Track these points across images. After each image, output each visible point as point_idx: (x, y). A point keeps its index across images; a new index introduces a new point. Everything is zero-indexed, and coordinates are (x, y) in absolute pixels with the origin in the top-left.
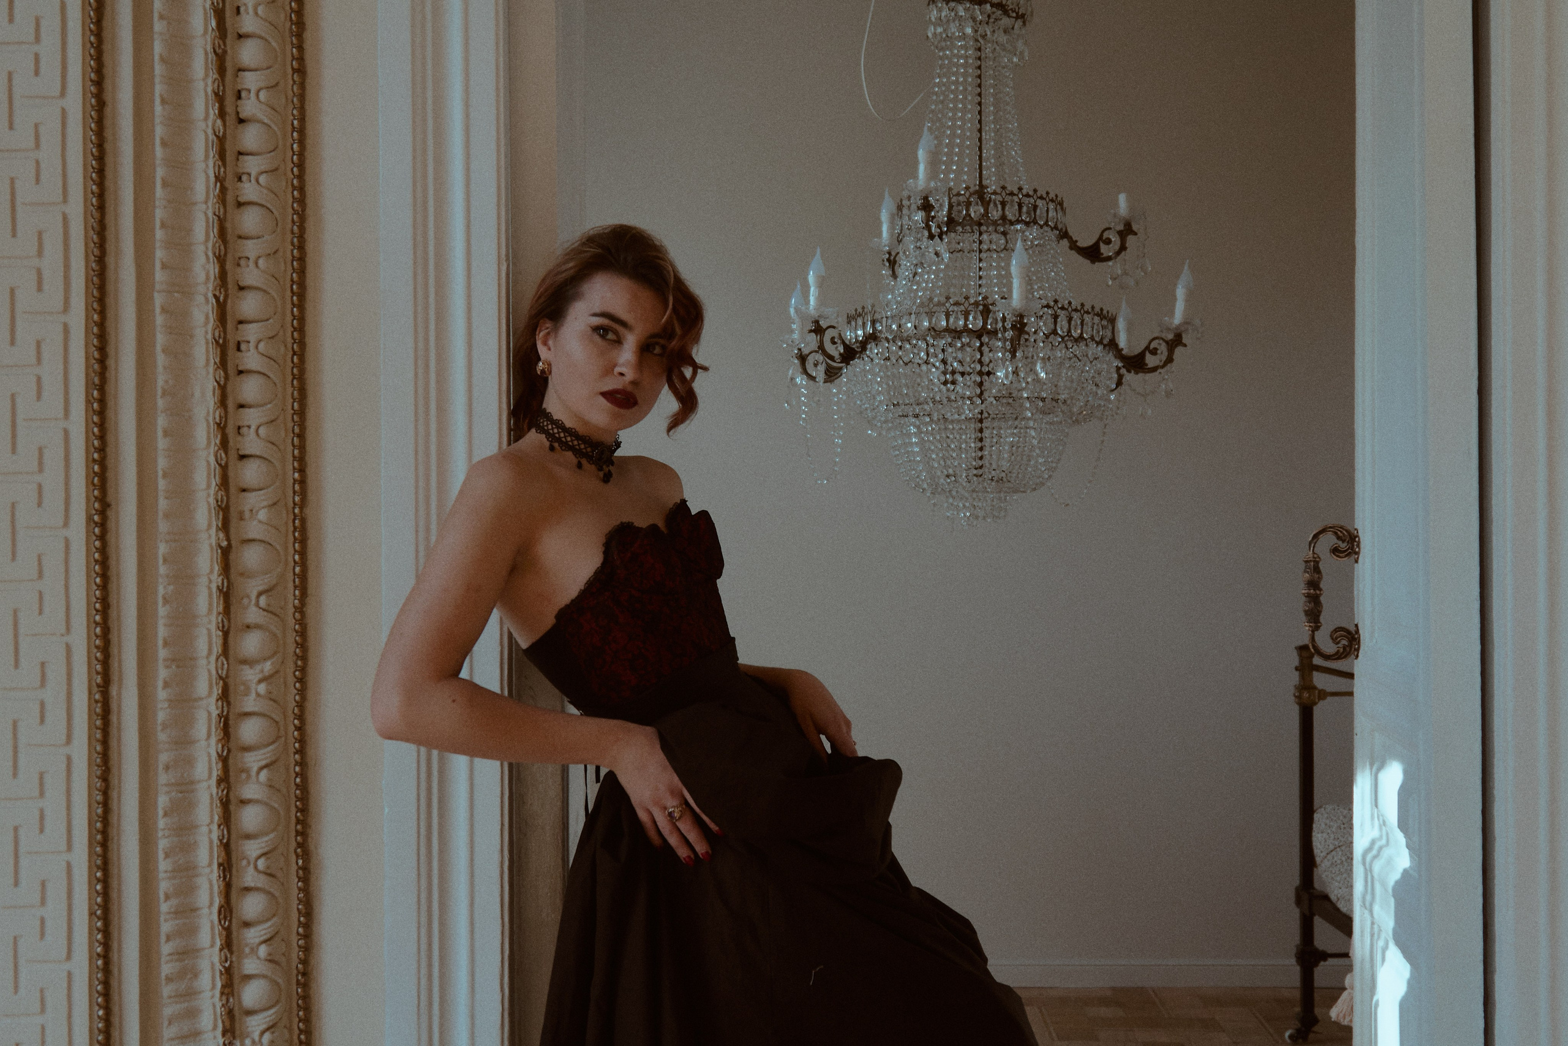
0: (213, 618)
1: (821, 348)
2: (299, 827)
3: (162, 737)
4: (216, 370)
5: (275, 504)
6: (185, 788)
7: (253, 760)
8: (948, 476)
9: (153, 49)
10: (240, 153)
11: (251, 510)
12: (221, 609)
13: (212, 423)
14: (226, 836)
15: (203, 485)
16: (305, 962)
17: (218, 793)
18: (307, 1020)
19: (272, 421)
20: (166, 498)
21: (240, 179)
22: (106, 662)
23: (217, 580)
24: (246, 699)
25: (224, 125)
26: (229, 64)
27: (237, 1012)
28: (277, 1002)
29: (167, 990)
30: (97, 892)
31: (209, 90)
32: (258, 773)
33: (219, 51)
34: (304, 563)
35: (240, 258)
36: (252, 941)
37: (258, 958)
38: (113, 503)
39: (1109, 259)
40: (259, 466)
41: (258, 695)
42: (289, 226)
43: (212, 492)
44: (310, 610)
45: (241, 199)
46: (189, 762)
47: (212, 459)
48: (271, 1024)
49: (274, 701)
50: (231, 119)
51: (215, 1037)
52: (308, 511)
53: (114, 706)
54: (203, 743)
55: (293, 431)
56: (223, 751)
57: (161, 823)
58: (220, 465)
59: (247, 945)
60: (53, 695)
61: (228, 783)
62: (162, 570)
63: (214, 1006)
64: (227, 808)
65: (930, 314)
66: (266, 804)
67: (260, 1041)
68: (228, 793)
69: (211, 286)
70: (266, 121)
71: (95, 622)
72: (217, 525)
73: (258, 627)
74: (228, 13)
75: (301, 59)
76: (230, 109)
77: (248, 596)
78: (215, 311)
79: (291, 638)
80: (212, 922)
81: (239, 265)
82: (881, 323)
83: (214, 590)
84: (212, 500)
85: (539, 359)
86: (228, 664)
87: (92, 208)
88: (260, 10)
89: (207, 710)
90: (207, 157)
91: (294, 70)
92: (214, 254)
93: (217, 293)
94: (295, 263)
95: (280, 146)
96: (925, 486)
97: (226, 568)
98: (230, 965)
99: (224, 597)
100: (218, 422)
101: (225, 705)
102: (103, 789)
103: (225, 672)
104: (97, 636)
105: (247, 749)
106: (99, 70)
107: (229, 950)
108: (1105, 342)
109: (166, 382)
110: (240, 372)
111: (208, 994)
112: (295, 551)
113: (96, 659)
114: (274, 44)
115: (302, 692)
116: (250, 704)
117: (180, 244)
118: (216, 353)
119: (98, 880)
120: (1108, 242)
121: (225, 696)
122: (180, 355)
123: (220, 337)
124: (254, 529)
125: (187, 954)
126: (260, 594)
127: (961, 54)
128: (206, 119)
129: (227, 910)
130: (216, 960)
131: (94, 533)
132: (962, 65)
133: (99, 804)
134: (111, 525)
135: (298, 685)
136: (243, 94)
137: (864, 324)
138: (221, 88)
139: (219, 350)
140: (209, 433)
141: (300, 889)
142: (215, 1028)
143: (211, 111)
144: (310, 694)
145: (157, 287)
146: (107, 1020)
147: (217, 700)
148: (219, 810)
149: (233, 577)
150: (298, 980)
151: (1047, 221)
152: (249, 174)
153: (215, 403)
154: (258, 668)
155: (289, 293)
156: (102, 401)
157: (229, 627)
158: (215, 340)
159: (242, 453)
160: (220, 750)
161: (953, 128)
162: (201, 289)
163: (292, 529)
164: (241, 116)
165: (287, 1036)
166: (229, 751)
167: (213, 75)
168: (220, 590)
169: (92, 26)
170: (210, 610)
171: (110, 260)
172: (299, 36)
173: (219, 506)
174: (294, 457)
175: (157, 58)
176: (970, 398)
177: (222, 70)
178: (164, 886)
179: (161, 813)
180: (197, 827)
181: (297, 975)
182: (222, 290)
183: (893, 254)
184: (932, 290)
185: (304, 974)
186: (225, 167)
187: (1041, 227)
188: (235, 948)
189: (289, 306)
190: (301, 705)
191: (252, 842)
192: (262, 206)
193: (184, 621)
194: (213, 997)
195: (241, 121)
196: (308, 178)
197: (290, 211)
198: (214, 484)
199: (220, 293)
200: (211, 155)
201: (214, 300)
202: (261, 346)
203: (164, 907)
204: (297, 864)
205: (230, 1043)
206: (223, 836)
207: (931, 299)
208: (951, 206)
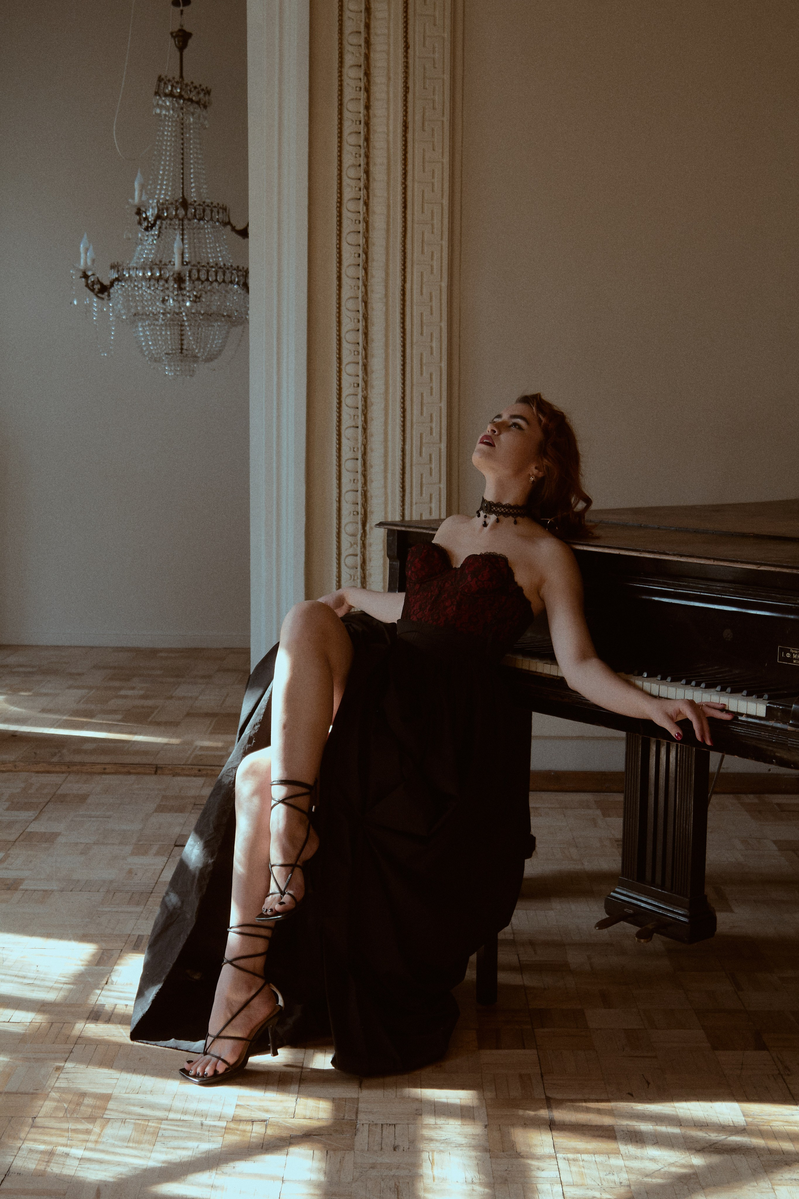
108: (241, 283)
151: (212, 218)
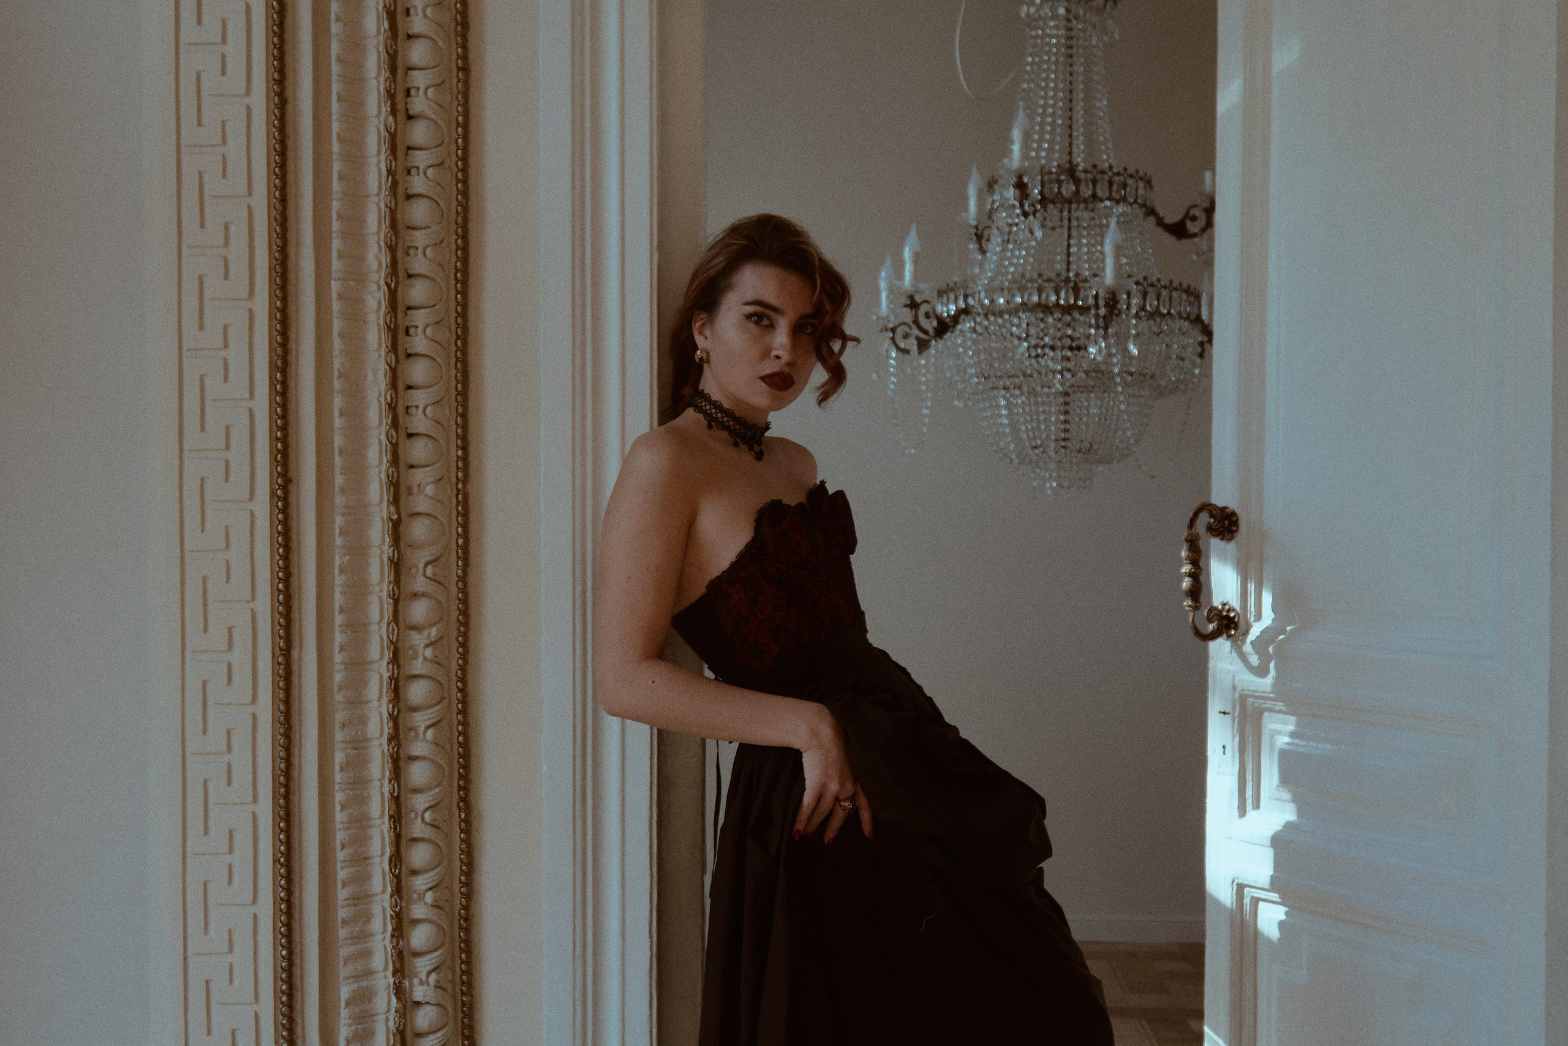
0: (385, 586)
1: (916, 322)
2: (461, 782)
3: (339, 697)
4: (388, 353)
5: (440, 479)
6: (359, 744)
7: (421, 720)
8: (1036, 447)
9: (330, 48)
10: (409, 148)
11: (419, 486)
12: (392, 579)
13: (383, 404)
14: (396, 790)
15: (376, 462)
16: (466, 908)
17: (389, 750)
18: (468, 962)
19: (438, 402)
20: (341, 473)
21: (409, 173)
22: (288, 627)
23: (388, 550)
24: (414, 662)
25: (396, 122)
26: (400, 63)
27: (405, 954)
28: (442, 945)
29: (343, 933)
30: (280, 841)
31: (382, 87)
32: (425, 732)
33: (391, 51)
34: (466, 535)
35: (409, 248)
36: (420, 888)
37: (425, 903)
38: (294, 479)
39: (1194, 235)
40: (426, 445)
41: (425, 659)
42: (454, 216)
43: (384, 468)
44: (471, 579)
45: (410, 192)
46: (363, 720)
47: (383, 437)
48: (436, 965)
49: (439, 664)
50: (401, 116)
51: (386, 977)
52: (469, 487)
53: (295, 667)
54: (375, 704)
55: (457, 410)
56: (393, 711)
57: (338, 777)
58: (391, 443)
59: (415, 891)
60: (240, 657)
61: (398, 741)
62: (339, 541)
63: (385, 947)
64: (398, 764)
65: (1022, 290)
66: (432, 760)
67: (427, 980)
68: (398, 749)
69: (383, 276)
70: (433, 117)
71: (278, 590)
72: (388, 500)
73: (423, 595)
74: (400, 16)
75: (465, 58)
76: (400, 107)
77: (416, 566)
78: (387, 297)
79: (454, 605)
80: (384, 871)
81: (408, 254)
82: (973, 297)
83: (385, 559)
84: (383, 476)
85: (696, 348)
86: (398, 629)
87: (275, 200)
88: (429, 12)
89: (380, 671)
90: (379, 153)
91: (459, 69)
92: (386, 243)
93: (389, 281)
94: (459, 252)
95: (445, 141)
96: (1014, 457)
97: (396, 540)
98: (400, 910)
99: (394, 567)
100: (389, 402)
101: (395, 668)
102: (286, 745)
103: (395, 637)
104: (280, 603)
105: (414, 709)
106: (281, 70)
107: (399, 897)
108: (1192, 318)
109: (342, 364)
110: (409, 356)
111: (379, 937)
112: (458, 524)
113: (279, 624)
114: (441, 44)
115: (465, 657)
116: (418, 667)
117: (355, 234)
118: (388, 338)
119: (282, 830)
120: (1194, 219)
121: (395, 659)
122: (354, 340)
123: (391, 323)
124: (421, 504)
125: (361, 899)
126: (427, 564)
127: (1054, 35)
128: (378, 116)
129: (397, 859)
130: (387, 905)
131: (277, 506)
132: (1055, 45)
133: (282, 759)
134: (292, 499)
135: (460, 650)
136: (413, 92)
137: (956, 298)
138: (393, 86)
139: (390, 334)
140: (380, 412)
141: (462, 840)
142: (386, 968)
143: (384, 109)
144: (471, 659)
145: (334, 275)
146: (290, 959)
147: (388, 663)
148: (390, 765)
149: (402, 548)
150: (460, 924)
151: (1136, 198)
152: (418, 168)
153: (387, 384)
154: (425, 632)
155: (453, 282)
156: (284, 383)
157: (399, 595)
158: (387, 325)
159: (410, 431)
160: (391, 710)
161: (1045, 107)
162: (374, 276)
163: (455, 502)
164: (411, 112)
165: (450, 976)
166: (399, 711)
167: (385, 74)
168: (391, 560)
169: (275, 28)
170: (382, 580)
171: (291, 251)
172: (464, 36)
173: (390, 481)
174: (457, 435)
175: (333, 56)
176: (1061, 372)
177: (393, 68)
178: (340, 836)
179: (337, 768)
180: (370, 781)
181: (459, 920)
182: (393, 278)
183: (981, 228)
184: (1023, 266)
185: (466, 919)
186: (396, 162)
187: (1131, 205)
188: (404, 895)
189: (453, 292)
190: (463, 669)
191: (420, 795)
192: (431, 198)
193: (358, 591)
194: (384, 939)
195: (410, 117)
196: (472, 171)
197: (455, 203)
198: (385, 461)
199: (392, 281)
200: (384, 149)
201: (386, 287)
202: (429, 331)
203: (341, 856)
204: (460, 816)
205: (400, 982)
206: (394, 790)
207: (1023, 276)
208: (1043, 184)
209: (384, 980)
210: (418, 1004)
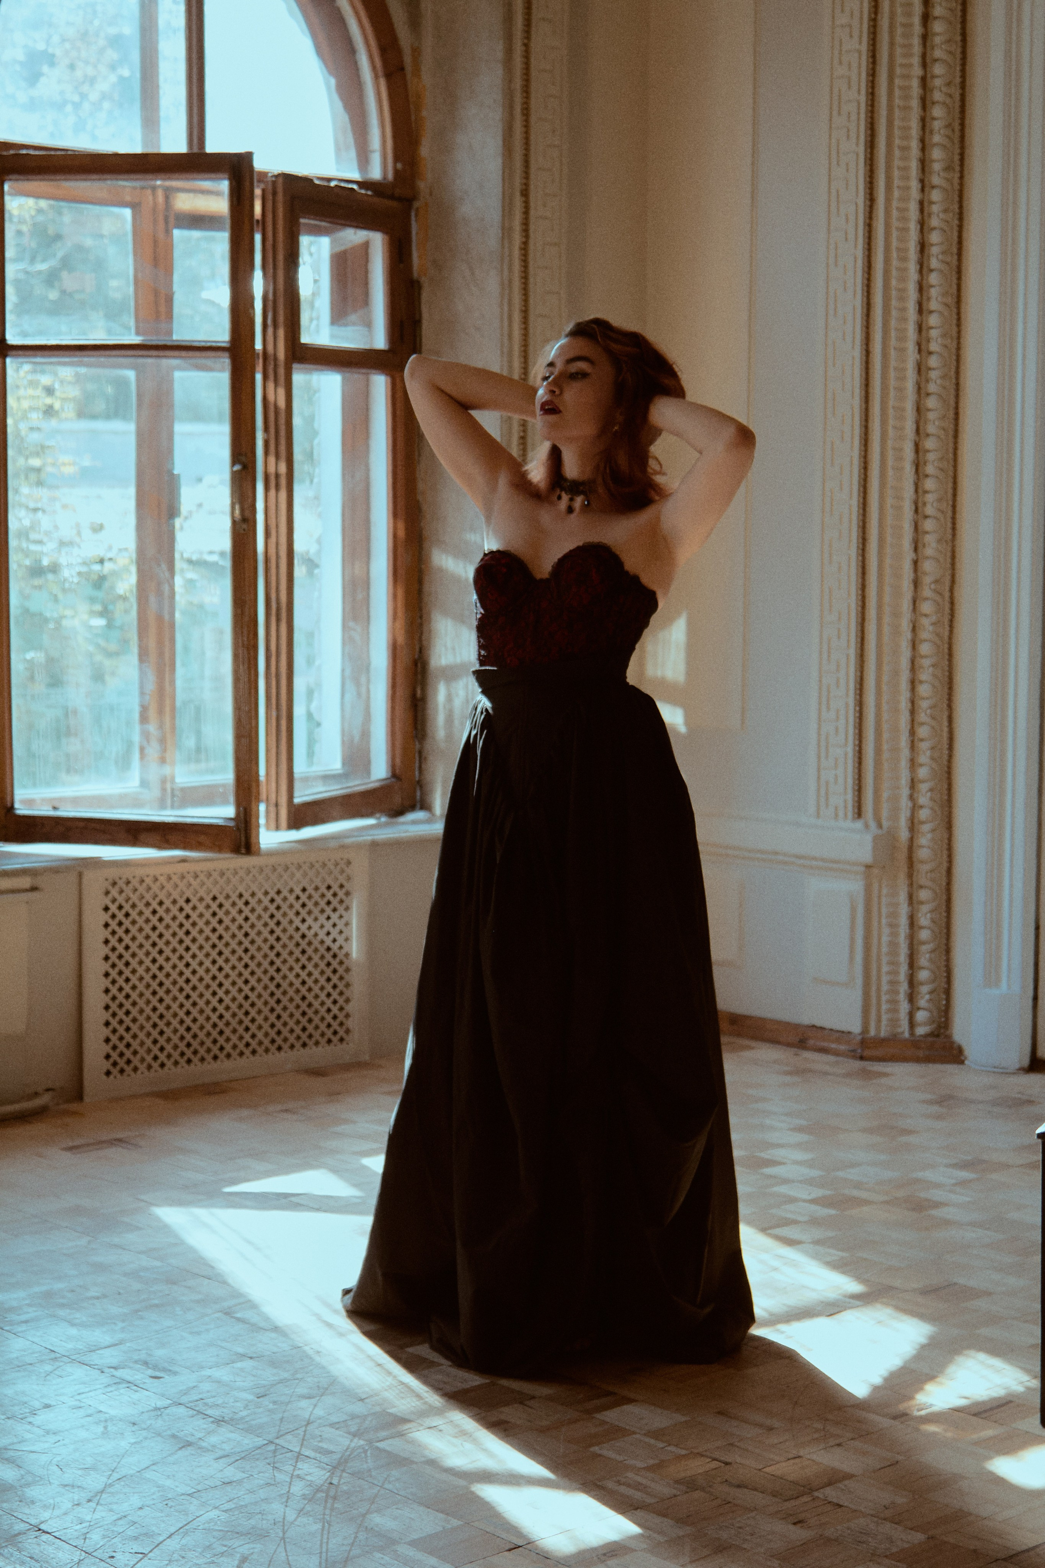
0: (910, 594)
3: (887, 648)
4: (915, 475)
5: (940, 539)
6: (895, 672)
7: (927, 662)
9: (891, 323)
10: (928, 369)
11: (930, 543)
12: (914, 587)
13: (912, 500)
15: (908, 530)
16: (949, 762)
17: (910, 676)
19: (941, 499)
20: (890, 537)
21: (927, 381)
23: (912, 576)
24: (924, 633)
25: (921, 356)
26: (924, 327)
27: (916, 780)
28: (935, 779)
29: (886, 765)
30: (857, 716)
31: (915, 340)
32: (928, 669)
33: (920, 321)
34: (952, 569)
35: (926, 421)
36: (924, 748)
37: (926, 756)
38: (868, 539)
40: (934, 521)
41: (930, 631)
42: (952, 404)
43: (911, 533)
44: (956, 592)
46: (898, 661)
47: (911, 518)
48: (932, 788)
49: (937, 635)
50: (924, 354)
52: (956, 543)
53: (866, 632)
54: (905, 652)
55: (949, 504)
56: (913, 657)
57: (886, 688)
58: (915, 521)
59: (921, 749)
60: (843, 626)
61: (914, 672)
62: (889, 571)
63: (906, 775)
64: (913, 683)
66: (932, 684)
67: (926, 795)
68: (914, 677)
69: (914, 434)
70: (941, 352)
72: (913, 551)
73: (929, 598)
74: (925, 302)
75: (959, 319)
76: (924, 349)
77: (926, 584)
78: (915, 447)
79: (947, 604)
80: (906, 737)
81: (926, 424)
83: (911, 581)
84: (911, 538)
86: (916, 616)
88: (940, 298)
89: (907, 637)
90: (913, 374)
91: (956, 326)
92: (915, 419)
94: (954, 421)
95: (948, 364)
97: (916, 570)
98: (914, 758)
99: (915, 584)
100: (915, 500)
101: (914, 635)
102: (861, 670)
103: (914, 619)
104: (860, 600)
105: (923, 657)
106: (868, 337)
107: (913, 751)
109: (893, 481)
110: (926, 476)
111: (904, 769)
114: (946, 314)
115: (951, 632)
116: (926, 635)
117: (901, 416)
118: (915, 468)
119: (858, 711)
121: (914, 630)
122: (899, 469)
123: (916, 458)
124: (929, 552)
125: (895, 750)
126: (932, 583)
128: (913, 354)
129: (912, 733)
130: (908, 755)
133: (859, 676)
134: (867, 549)
135: (949, 626)
136: (931, 341)
138: (920, 339)
139: (916, 465)
140: (911, 505)
141: (948, 726)
142: (906, 786)
143: (916, 351)
144: (955, 633)
145: (890, 437)
147: (911, 632)
148: (910, 685)
149: (919, 574)
152: (933, 379)
153: (914, 491)
154: (931, 618)
155: (950, 437)
156: (865, 492)
157: (917, 598)
158: (914, 461)
159: (925, 515)
160: (911, 656)
162: (909, 437)
163: (948, 552)
164: (930, 351)
165: (941, 794)
166: (915, 657)
167: (917, 332)
170: (909, 590)
172: (959, 308)
173: (914, 540)
174: (951, 517)
175: (893, 328)
177: (921, 329)
178: (885, 716)
179: (885, 683)
180: (900, 691)
181: (945, 767)
182: (918, 437)
185: (949, 767)
186: (921, 377)
188: (916, 750)
190: (950, 638)
191: (925, 701)
192: (938, 394)
193: (897, 595)
194: (906, 771)
196: (961, 378)
197: (952, 396)
198: (912, 529)
199: (917, 439)
200: (915, 371)
201: (914, 442)
202: (936, 463)
203: (886, 726)
204: (947, 714)
205: (913, 795)
206: (912, 697)
209: (905, 792)
210: (921, 807)
